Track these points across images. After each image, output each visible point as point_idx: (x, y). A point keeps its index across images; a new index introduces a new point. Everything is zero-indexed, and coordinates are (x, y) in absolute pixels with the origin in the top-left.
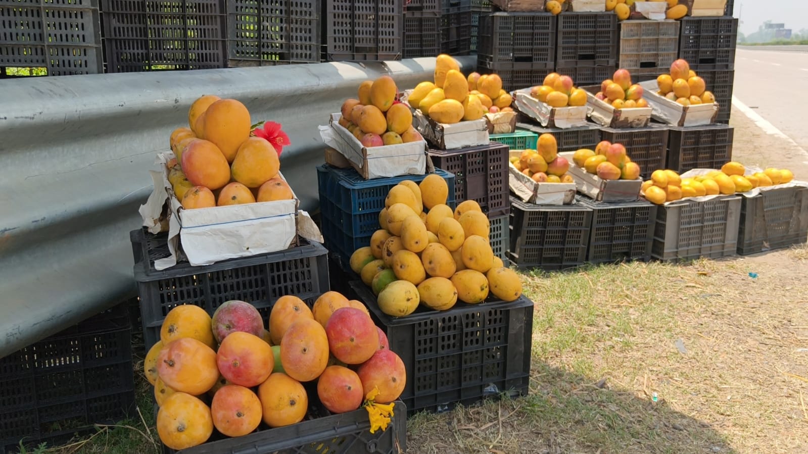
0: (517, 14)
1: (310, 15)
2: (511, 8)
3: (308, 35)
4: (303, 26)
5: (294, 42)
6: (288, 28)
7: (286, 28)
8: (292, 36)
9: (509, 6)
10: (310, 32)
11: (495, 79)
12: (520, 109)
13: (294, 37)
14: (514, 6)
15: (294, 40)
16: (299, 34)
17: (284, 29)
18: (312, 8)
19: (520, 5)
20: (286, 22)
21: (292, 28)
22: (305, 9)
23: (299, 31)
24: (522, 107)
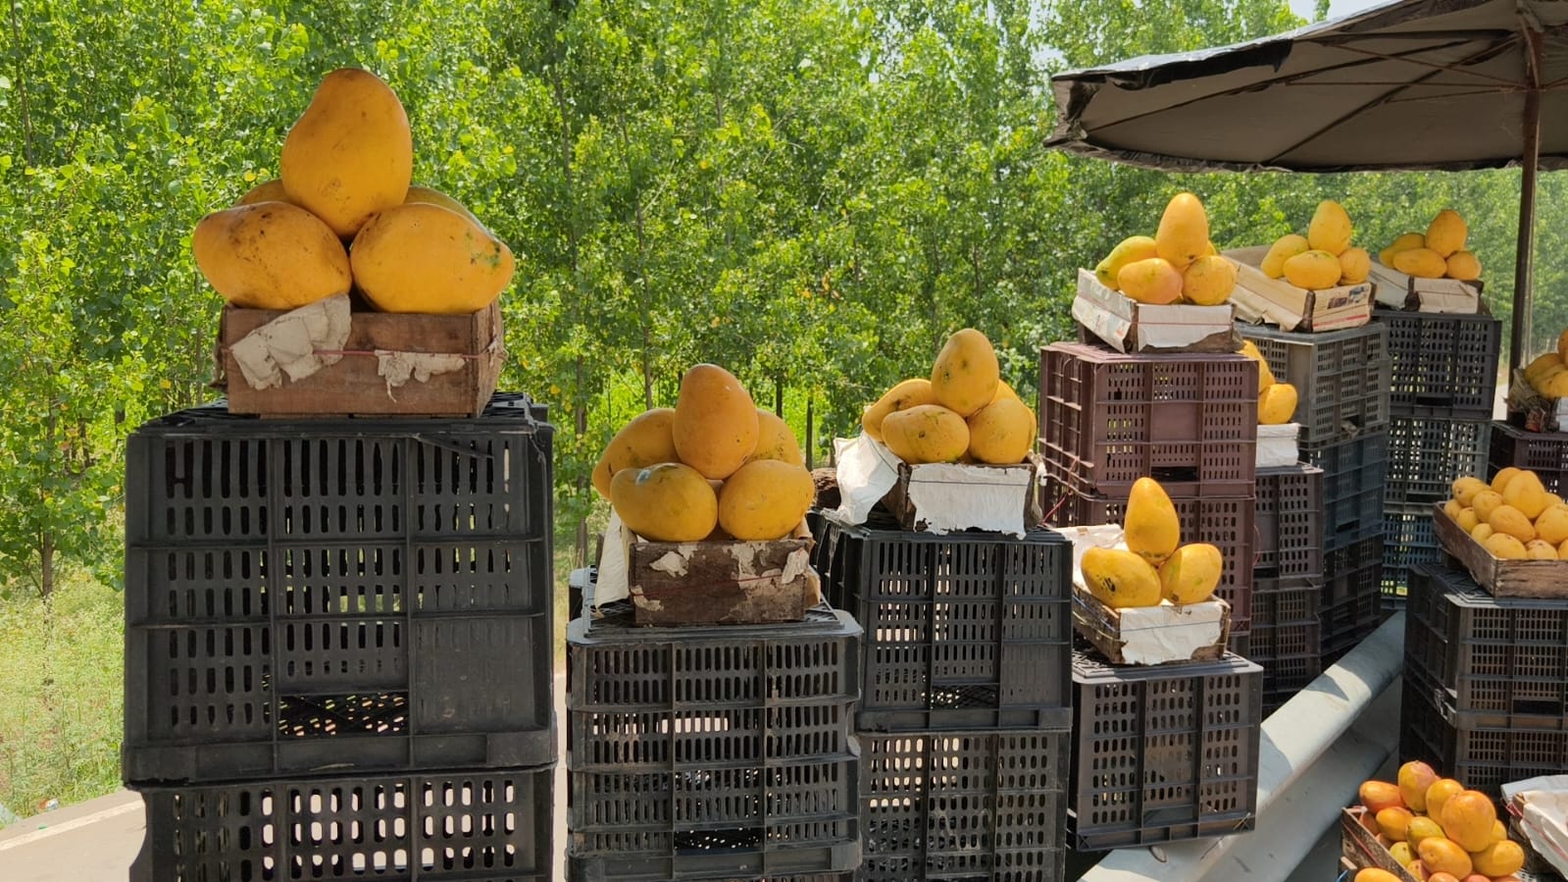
0: (1518, 605)
1: (1043, 783)
2: (1501, 589)
3: (1036, 829)
4: (1026, 810)
5: (1002, 850)
6: (990, 819)
7: (985, 818)
8: (999, 835)
9: (1499, 584)
10: (1041, 821)
11: (1479, 807)
12: (1535, 847)
13: (1004, 838)
14: (1511, 585)
15: (1004, 844)
16: (1015, 829)
17: (980, 821)
18: (1048, 767)
19: (1529, 584)
20: (986, 806)
21: (1000, 817)
22: (1031, 771)
23: (1014, 821)
24: (1538, 843)
